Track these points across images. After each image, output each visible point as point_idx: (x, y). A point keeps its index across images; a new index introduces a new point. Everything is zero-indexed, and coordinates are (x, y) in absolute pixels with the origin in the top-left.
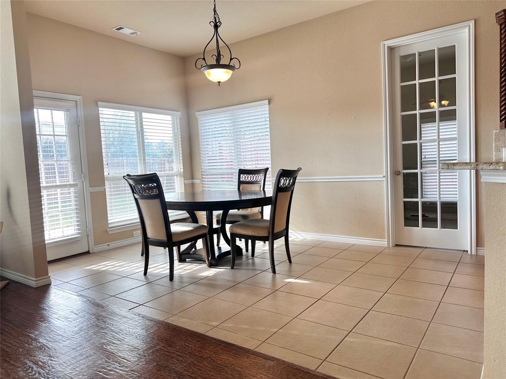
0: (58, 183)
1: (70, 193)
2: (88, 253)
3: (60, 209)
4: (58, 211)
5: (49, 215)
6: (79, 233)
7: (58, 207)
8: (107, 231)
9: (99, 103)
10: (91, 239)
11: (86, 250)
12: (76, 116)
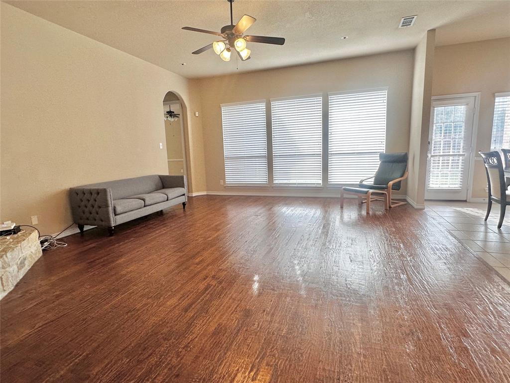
0: (451, 153)
1: (458, 160)
2: (465, 201)
3: (449, 169)
4: (448, 171)
5: (442, 172)
6: (460, 187)
7: (448, 168)
8: (484, 189)
9: (496, 94)
10: (470, 192)
11: (465, 199)
12: (473, 107)
